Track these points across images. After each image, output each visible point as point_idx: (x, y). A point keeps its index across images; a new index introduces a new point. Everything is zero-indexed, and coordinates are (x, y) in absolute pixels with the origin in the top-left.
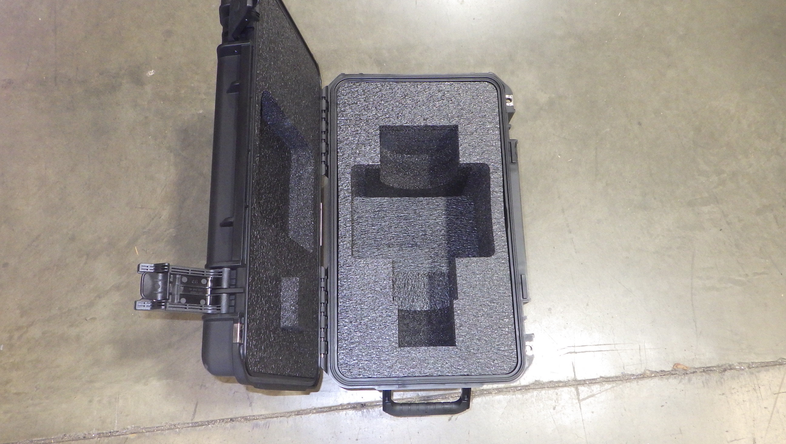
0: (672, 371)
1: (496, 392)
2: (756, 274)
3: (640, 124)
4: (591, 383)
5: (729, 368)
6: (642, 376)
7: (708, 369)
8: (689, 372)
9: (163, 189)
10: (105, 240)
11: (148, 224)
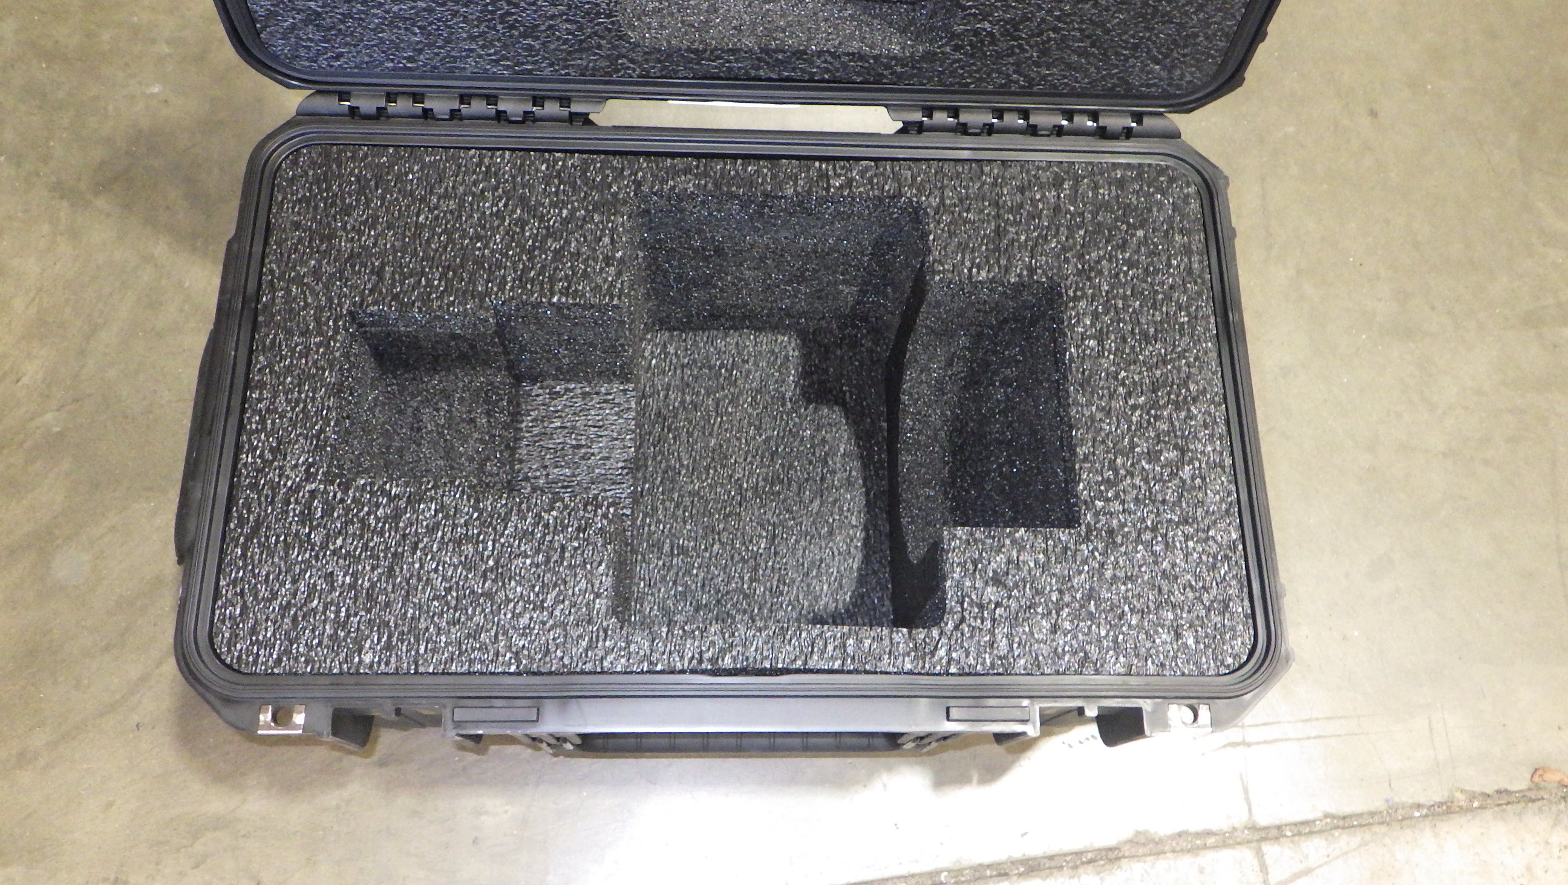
0: (1530, 789)
1: (1022, 869)
3: (1373, 114)
4: (1300, 834)
6: (1443, 808)
9: (33, 299)
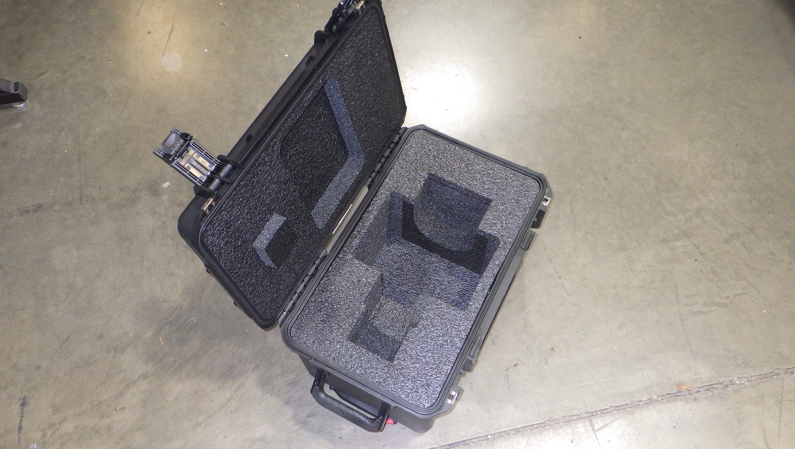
0: (677, 392)
1: (514, 432)
2: (736, 295)
3: (606, 179)
4: (603, 413)
5: (729, 383)
6: (650, 401)
7: (710, 387)
8: (693, 392)
9: (183, 282)
10: (131, 334)
11: (171, 315)
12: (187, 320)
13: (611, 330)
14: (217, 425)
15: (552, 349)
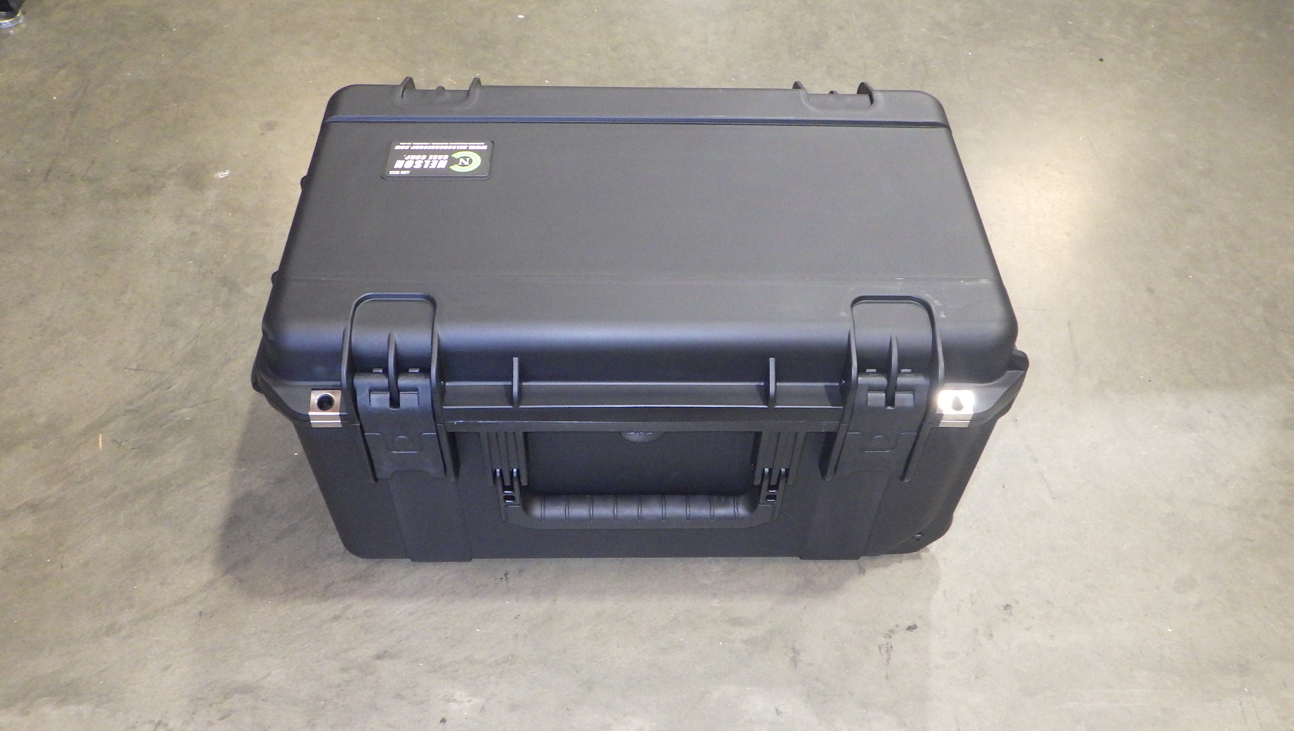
10: (42, 420)
11: (143, 396)
12: (172, 411)
13: (1158, 588)
14: (155, 638)
15: (1007, 607)
